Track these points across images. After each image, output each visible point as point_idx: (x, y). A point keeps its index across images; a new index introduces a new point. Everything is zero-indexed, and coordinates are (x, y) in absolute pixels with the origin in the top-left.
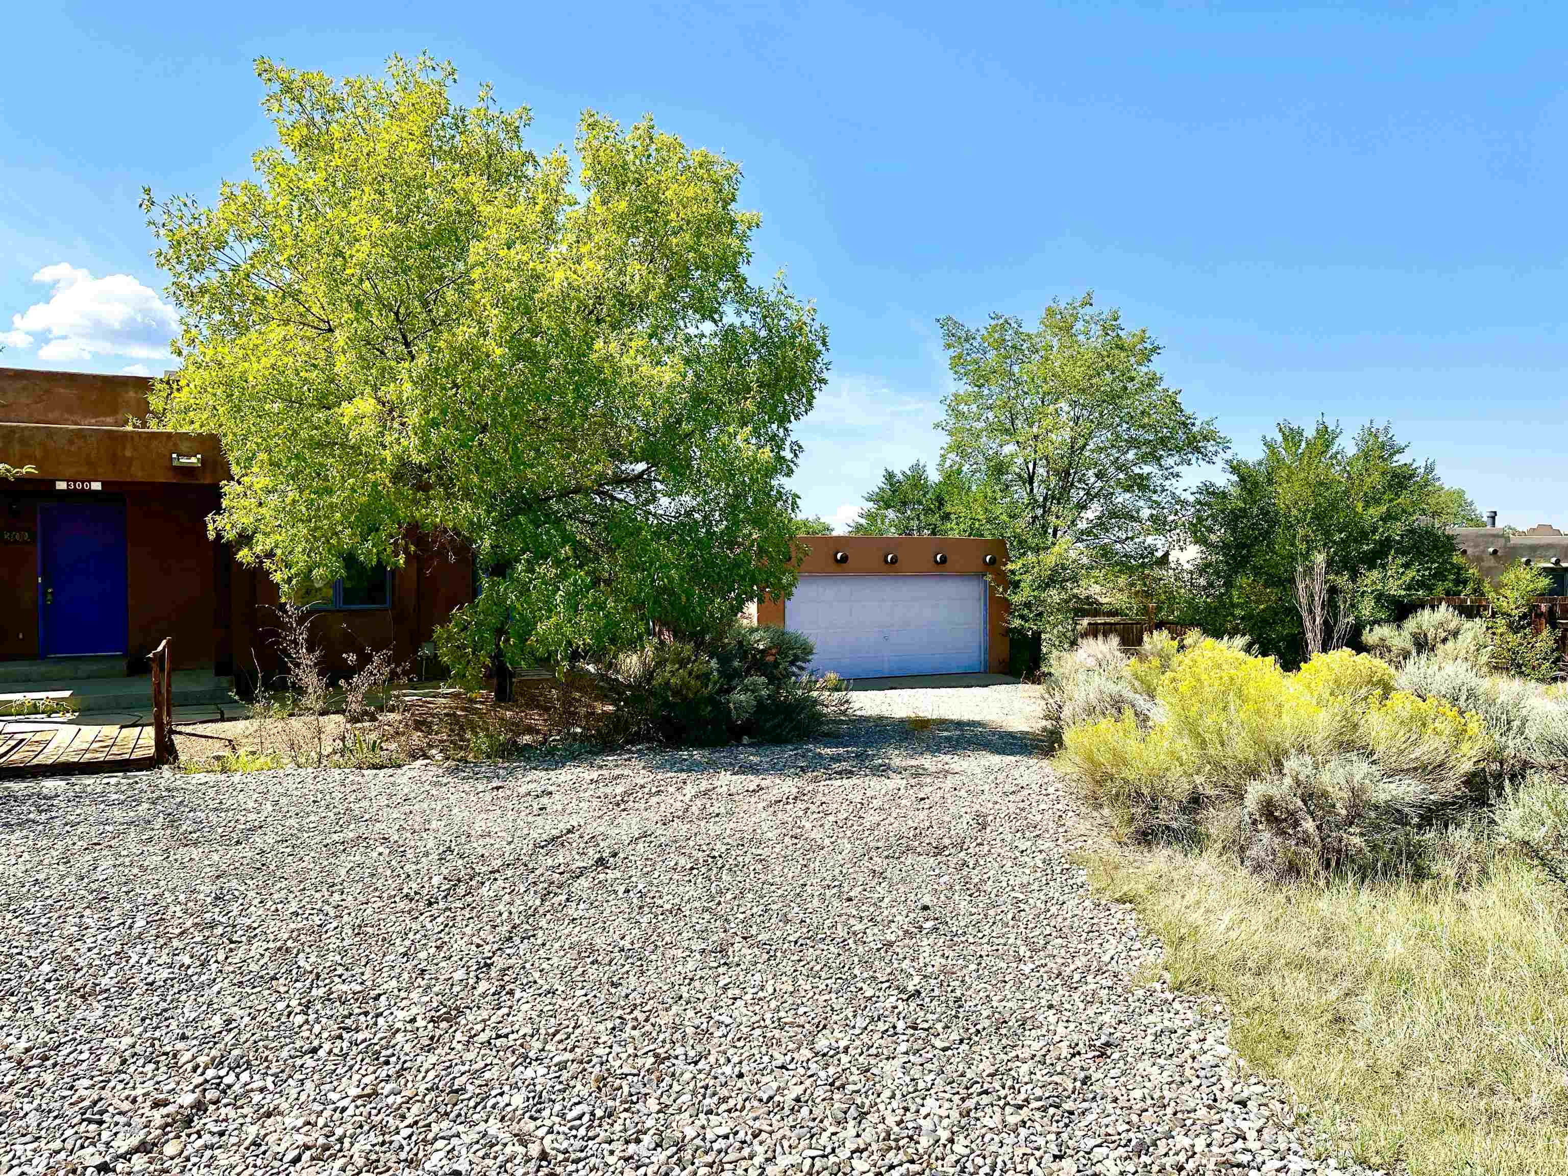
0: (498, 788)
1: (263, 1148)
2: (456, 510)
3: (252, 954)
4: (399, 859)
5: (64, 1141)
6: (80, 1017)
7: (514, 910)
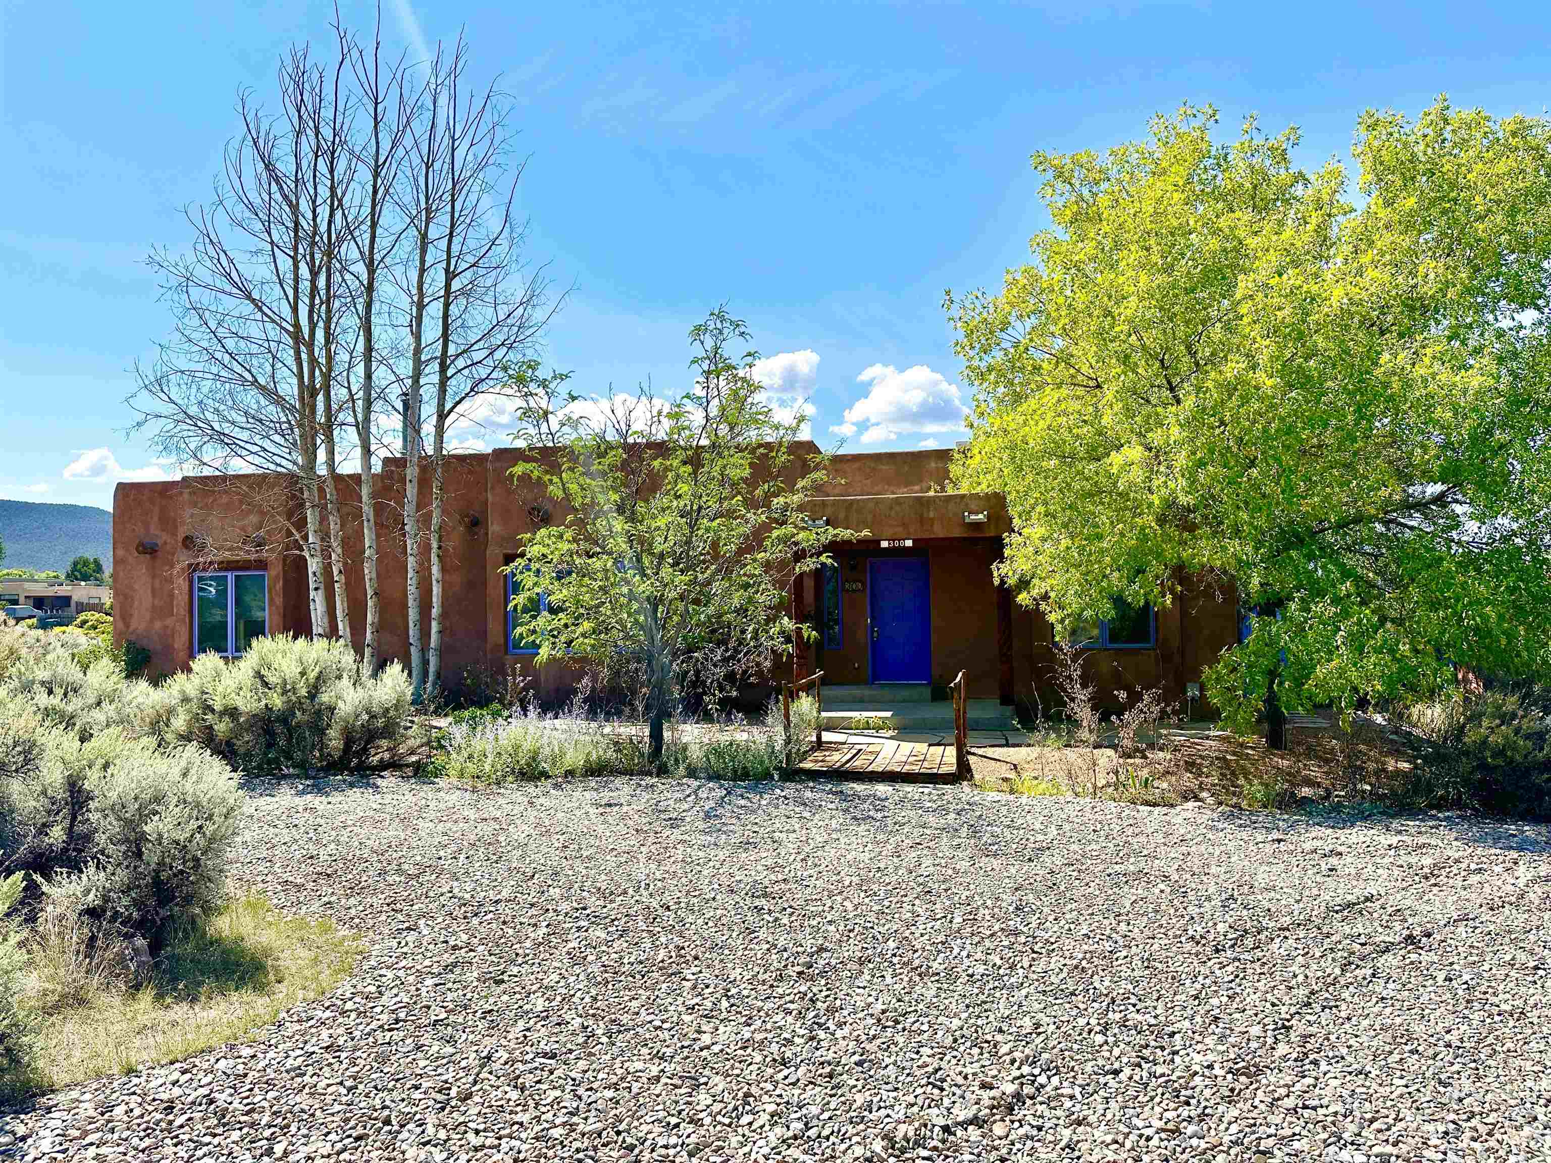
0: (1279, 841)
1: (1077, 1153)
2: (1224, 549)
3: (1052, 966)
4: (1181, 899)
5: (916, 1097)
6: (919, 992)
7: (1310, 975)
